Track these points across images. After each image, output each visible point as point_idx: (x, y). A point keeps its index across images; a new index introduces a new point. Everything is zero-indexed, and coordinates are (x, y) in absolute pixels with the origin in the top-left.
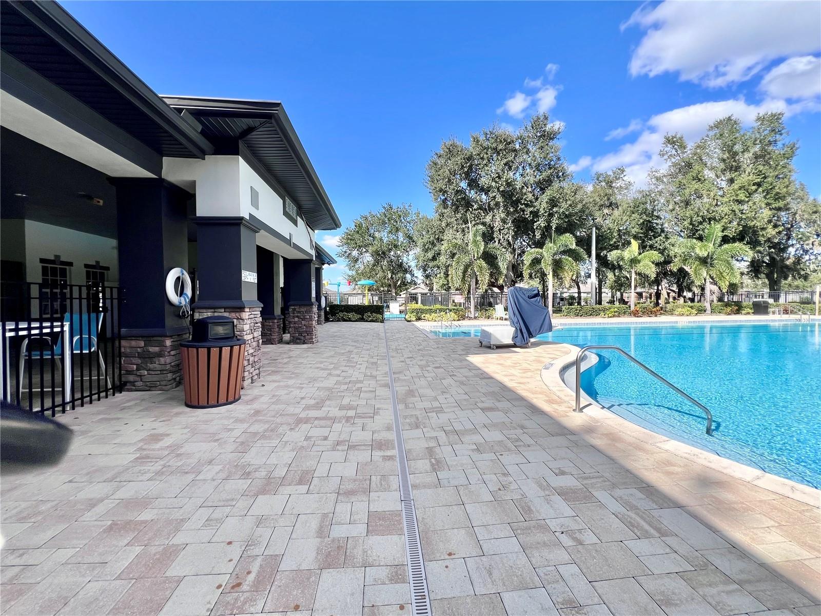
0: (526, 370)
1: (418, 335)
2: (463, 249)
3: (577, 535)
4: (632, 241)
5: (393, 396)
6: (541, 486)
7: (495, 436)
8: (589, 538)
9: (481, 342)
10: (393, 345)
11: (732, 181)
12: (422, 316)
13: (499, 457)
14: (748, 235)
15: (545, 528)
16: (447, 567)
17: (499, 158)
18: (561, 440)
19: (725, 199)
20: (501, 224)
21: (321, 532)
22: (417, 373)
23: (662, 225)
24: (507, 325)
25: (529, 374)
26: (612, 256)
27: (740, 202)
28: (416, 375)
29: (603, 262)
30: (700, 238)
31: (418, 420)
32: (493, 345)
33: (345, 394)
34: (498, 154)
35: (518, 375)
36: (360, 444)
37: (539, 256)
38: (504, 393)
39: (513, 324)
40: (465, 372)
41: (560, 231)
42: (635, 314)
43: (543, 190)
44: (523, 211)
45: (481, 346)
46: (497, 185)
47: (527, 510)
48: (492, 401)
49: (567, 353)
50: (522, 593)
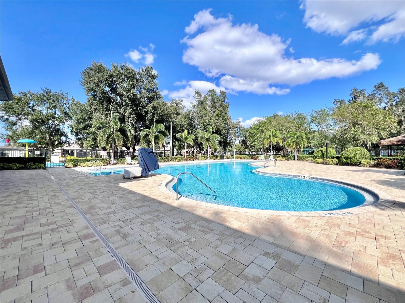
0: (151, 187)
1: (80, 176)
2: (107, 125)
3: (190, 240)
4: (185, 130)
5: (80, 212)
6: (173, 230)
7: (148, 217)
8: (193, 240)
9: (124, 176)
10: (64, 183)
11: (214, 112)
12: (78, 164)
13: (153, 224)
14: (218, 131)
15: (179, 242)
16: (147, 270)
17: (129, 81)
18: (175, 212)
19: (213, 118)
20: (129, 114)
21: (69, 288)
22: (90, 197)
23: (195, 125)
24: (137, 167)
25: (153, 189)
26: (178, 135)
27: (217, 120)
28: (90, 198)
29: (175, 138)
30: (206, 131)
31: (104, 220)
32: (131, 177)
33: (40, 217)
34: (128, 78)
35: (149, 190)
36: (71, 240)
37: (148, 133)
38: (145, 199)
39: (141, 166)
40: (121, 192)
41: (158, 122)
42: (187, 160)
43: (150, 102)
44: (141, 110)
45: (124, 179)
46: (127, 94)
47: (170, 239)
48: (140, 203)
49: (166, 178)
50: (178, 264)
